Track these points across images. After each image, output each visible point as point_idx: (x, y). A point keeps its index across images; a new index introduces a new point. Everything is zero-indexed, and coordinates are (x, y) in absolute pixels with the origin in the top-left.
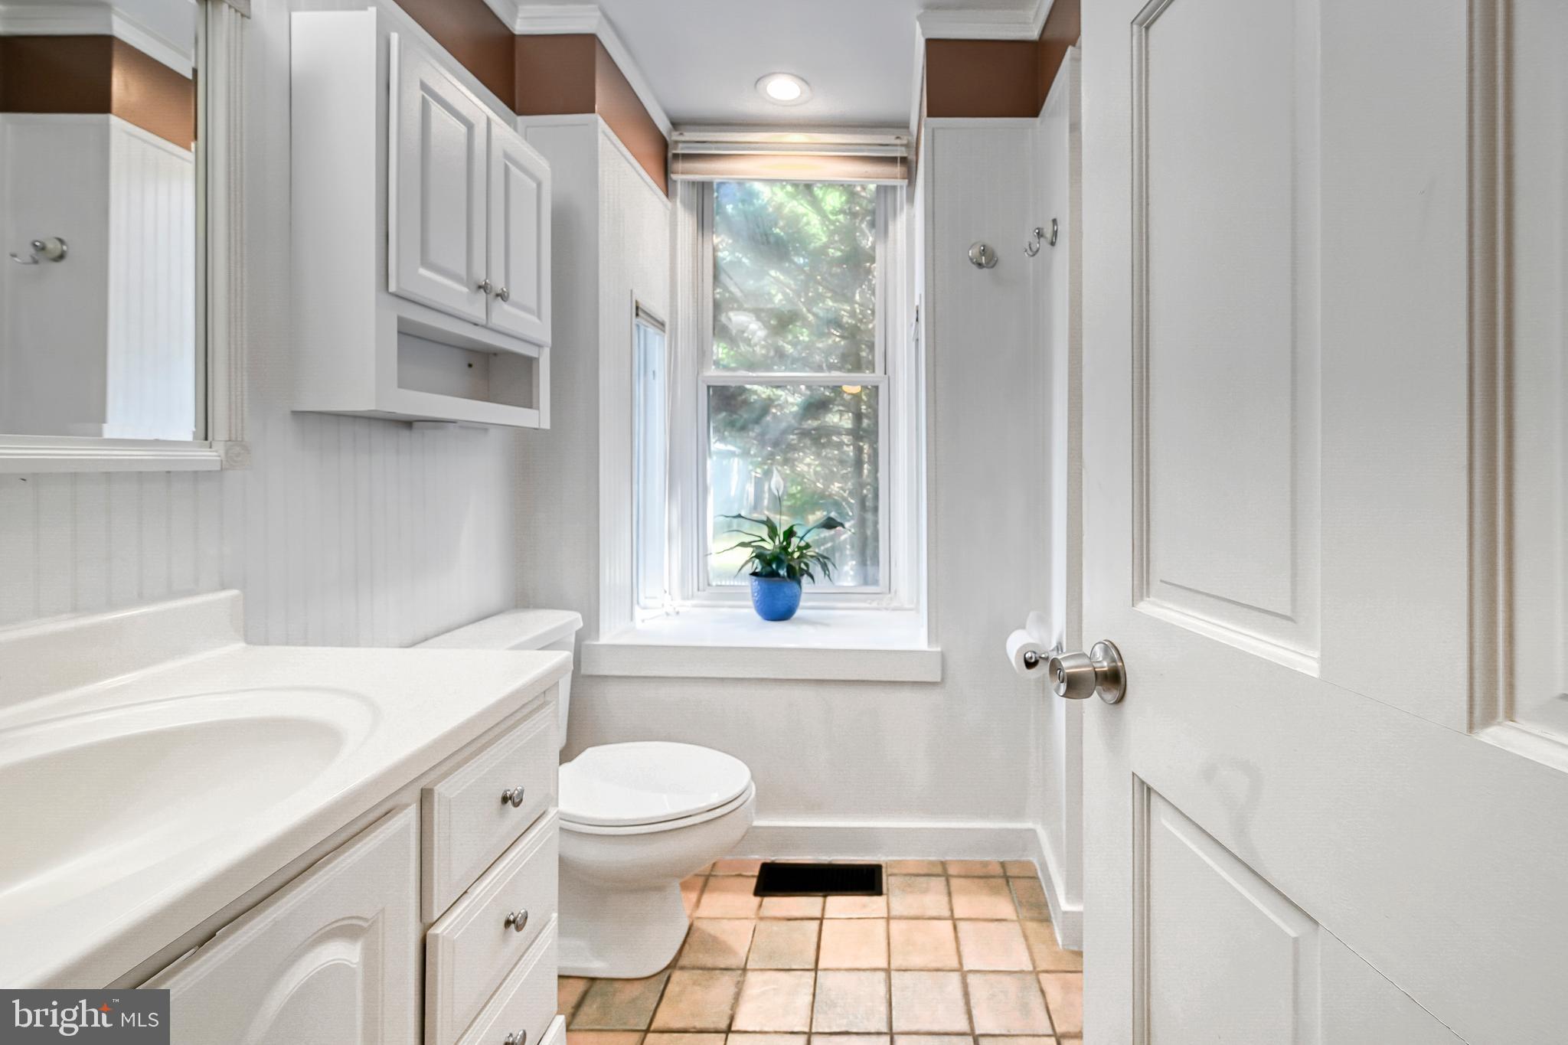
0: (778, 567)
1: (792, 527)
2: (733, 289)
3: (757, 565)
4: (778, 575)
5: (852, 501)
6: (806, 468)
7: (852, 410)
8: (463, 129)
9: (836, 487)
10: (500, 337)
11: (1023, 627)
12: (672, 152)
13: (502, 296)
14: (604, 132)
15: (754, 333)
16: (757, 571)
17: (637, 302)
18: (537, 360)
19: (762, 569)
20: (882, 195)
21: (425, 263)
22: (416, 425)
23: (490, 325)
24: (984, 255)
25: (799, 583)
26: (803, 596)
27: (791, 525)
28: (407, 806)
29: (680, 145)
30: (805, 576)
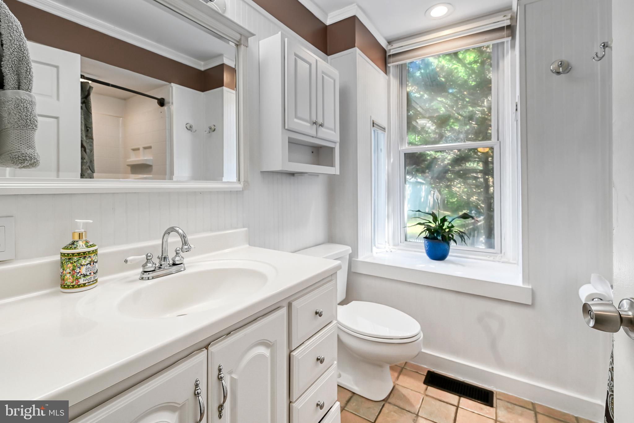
0: (437, 235)
1: (445, 217)
2: (419, 109)
3: (427, 234)
4: (438, 239)
5: (483, 206)
6: (458, 189)
7: (483, 160)
8: (308, 66)
9: (474, 198)
10: (321, 141)
11: (590, 283)
12: (388, 54)
13: (321, 125)
14: (359, 54)
15: (429, 128)
16: (427, 236)
17: (373, 121)
18: (334, 148)
19: (429, 235)
20: (496, 49)
21: (296, 117)
22: (295, 174)
23: (318, 137)
24: (561, 67)
25: (448, 244)
26: (450, 250)
27: (444, 216)
28: (283, 307)
29: (392, 51)
30: (452, 240)
